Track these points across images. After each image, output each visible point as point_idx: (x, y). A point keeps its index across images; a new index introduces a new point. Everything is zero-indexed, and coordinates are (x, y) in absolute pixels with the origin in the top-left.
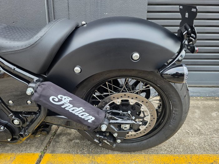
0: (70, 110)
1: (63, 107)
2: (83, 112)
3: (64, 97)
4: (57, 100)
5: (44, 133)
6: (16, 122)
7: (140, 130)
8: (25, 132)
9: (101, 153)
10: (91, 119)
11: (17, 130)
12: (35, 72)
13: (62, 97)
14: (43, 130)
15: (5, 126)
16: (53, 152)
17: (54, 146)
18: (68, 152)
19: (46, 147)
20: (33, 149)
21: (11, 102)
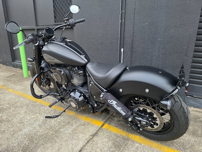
0: (115, 108)
1: (113, 105)
2: (121, 110)
3: (114, 101)
4: (111, 102)
5: (106, 113)
6: (96, 105)
7: (154, 127)
8: (98, 110)
9: (133, 133)
10: (124, 114)
11: (95, 109)
12: (105, 88)
13: (113, 101)
14: (106, 112)
15: (91, 106)
16: (109, 124)
17: (110, 121)
18: (117, 127)
19: (107, 120)
20: (101, 119)
21: (95, 97)
